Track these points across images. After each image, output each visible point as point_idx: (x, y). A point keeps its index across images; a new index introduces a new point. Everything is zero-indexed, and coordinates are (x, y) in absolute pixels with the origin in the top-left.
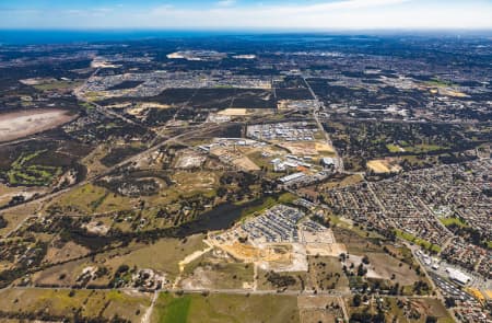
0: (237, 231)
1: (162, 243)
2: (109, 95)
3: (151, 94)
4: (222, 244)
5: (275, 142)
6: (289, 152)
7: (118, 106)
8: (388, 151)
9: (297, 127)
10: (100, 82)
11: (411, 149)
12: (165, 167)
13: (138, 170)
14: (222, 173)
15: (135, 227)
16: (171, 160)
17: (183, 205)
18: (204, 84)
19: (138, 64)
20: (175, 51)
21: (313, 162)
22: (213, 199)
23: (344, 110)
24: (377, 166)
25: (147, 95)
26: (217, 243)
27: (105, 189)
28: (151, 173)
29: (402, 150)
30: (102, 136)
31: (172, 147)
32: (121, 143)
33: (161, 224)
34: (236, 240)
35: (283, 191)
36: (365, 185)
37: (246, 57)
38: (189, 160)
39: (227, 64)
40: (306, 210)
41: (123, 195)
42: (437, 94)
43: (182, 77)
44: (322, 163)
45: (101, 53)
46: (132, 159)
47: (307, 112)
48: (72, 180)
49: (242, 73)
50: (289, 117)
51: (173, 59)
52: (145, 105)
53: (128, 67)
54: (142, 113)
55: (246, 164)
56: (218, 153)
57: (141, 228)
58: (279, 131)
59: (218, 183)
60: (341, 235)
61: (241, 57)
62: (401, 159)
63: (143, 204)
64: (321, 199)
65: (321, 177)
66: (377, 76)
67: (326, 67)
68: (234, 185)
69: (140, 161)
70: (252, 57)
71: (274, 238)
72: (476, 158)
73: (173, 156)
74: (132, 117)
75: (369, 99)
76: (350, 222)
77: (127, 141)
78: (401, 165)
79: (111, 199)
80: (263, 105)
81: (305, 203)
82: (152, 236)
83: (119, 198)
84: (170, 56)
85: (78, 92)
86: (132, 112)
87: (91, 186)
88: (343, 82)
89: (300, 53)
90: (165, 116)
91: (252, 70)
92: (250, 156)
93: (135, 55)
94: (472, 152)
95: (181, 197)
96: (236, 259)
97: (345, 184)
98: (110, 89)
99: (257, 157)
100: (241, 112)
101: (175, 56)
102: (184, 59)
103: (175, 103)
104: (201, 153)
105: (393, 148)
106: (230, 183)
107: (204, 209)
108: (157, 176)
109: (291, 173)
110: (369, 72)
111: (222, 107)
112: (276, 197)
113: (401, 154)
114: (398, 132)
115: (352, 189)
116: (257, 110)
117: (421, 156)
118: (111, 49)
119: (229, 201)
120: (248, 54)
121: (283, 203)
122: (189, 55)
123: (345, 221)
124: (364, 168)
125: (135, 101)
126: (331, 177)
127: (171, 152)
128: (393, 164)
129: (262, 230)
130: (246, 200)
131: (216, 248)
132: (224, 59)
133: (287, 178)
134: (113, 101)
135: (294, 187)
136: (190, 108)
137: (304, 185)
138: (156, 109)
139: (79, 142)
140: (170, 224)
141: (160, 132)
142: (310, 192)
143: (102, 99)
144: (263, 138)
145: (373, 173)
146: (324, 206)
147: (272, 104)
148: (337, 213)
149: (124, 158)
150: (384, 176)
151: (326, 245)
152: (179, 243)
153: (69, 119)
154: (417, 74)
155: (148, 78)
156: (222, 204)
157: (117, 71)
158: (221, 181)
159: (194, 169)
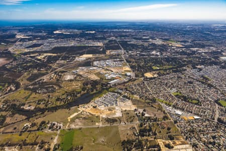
0: (92, 104)
1: (59, 111)
2: (27, 50)
3: (48, 49)
4: (86, 109)
5: (106, 68)
6: (112, 71)
7: (32, 55)
8: (152, 69)
9: (115, 61)
10: (21, 45)
11: (161, 68)
12: (58, 80)
13: (45, 82)
14: (83, 82)
15: (46, 106)
16: (60, 77)
17: (68, 95)
18: (72, 44)
19: (40, 36)
20: (58, 30)
21: (123, 75)
22: (80, 92)
23: (135, 53)
24: (148, 75)
25: (46, 50)
26: (84, 109)
27: (30, 91)
28: (51, 83)
29: (158, 68)
30: (26, 69)
31: (60, 72)
32: (35, 71)
33: (58, 103)
34: (92, 107)
35: (111, 87)
36: (143, 83)
37: (91, 32)
38: (68, 77)
39: (82, 35)
40: (120, 94)
41: (39, 93)
42: (172, 46)
43: (62, 42)
44: (126, 75)
45: (20, 31)
46: (42, 78)
47: (119, 55)
48: (13, 89)
49: (89, 39)
50: (112, 57)
51: (56, 34)
52: (45, 55)
53: (35, 37)
54: (44, 58)
55: (94, 77)
56: (81, 73)
57: (49, 106)
58: (107, 63)
59: (82, 85)
60: (135, 102)
61: (88, 32)
62: (157, 72)
63: (49, 96)
64: (126, 89)
65: (126, 81)
66: (148, 39)
67: (126, 36)
68: (89, 86)
69: (45, 78)
70: (94, 32)
71: (107, 105)
72: (186, 70)
73: (61, 75)
74: (40, 60)
75: (144, 49)
76: (138, 97)
77: (38, 70)
78: (158, 74)
79: (34, 95)
80: (100, 53)
81: (120, 91)
82: (55, 109)
83: (37, 94)
84: (55, 32)
85: (11, 49)
86: (39, 58)
87: (23, 91)
88: (133, 42)
89: (115, 30)
90: (55, 59)
91: (94, 38)
92: (95, 74)
93: (37, 32)
94: (185, 68)
95: (66, 92)
96: (92, 115)
97: (135, 83)
98: (27, 48)
99: (98, 74)
100: (90, 56)
101: (57, 32)
102: (62, 34)
103: (60, 53)
104: (74, 74)
105: (154, 68)
106: (87, 85)
107: (77, 96)
108: (54, 84)
109: (113, 80)
110: (144, 38)
111: (82, 54)
112: (107, 89)
113: (158, 70)
114: (156, 61)
115: (139, 85)
116: (97, 55)
117: (165, 70)
118: (25, 29)
119: (88, 92)
120: (92, 31)
121: (111, 92)
122: (64, 32)
123: (136, 97)
124: (143, 76)
125: (40, 53)
126: (130, 80)
127: (60, 74)
128: (154, 74)
129: (103, 102)
130: (95, 91)
131: (83, 111)
132: (81, 33)
133: (112, 82)
134: (29, 53)
135: (115, 85)
136: (67, 55)
137: (119, 84)
138: (51, 56)
139: (14, 72)
140: (62, 103)
141: (54, 66)
142: (122, 87)
143: (24, 52)
144: (101, 66)
145: (147, 78)
146: (127, 92)
147: (104, 52)
148: (133, 94)
149: (38, 78)
150: (151, 78)
151: (129, 106)
152: (67, 111)
153: (8, 62)
154: (163, 38)
155: (46, 42)
156: (84, 94)
157: (30, 40)
158: (83, 85)
159: (71, 80)
